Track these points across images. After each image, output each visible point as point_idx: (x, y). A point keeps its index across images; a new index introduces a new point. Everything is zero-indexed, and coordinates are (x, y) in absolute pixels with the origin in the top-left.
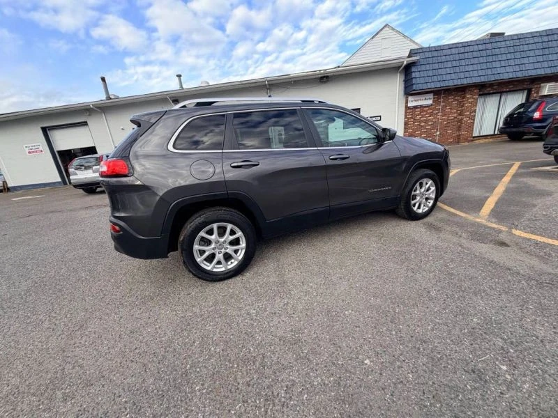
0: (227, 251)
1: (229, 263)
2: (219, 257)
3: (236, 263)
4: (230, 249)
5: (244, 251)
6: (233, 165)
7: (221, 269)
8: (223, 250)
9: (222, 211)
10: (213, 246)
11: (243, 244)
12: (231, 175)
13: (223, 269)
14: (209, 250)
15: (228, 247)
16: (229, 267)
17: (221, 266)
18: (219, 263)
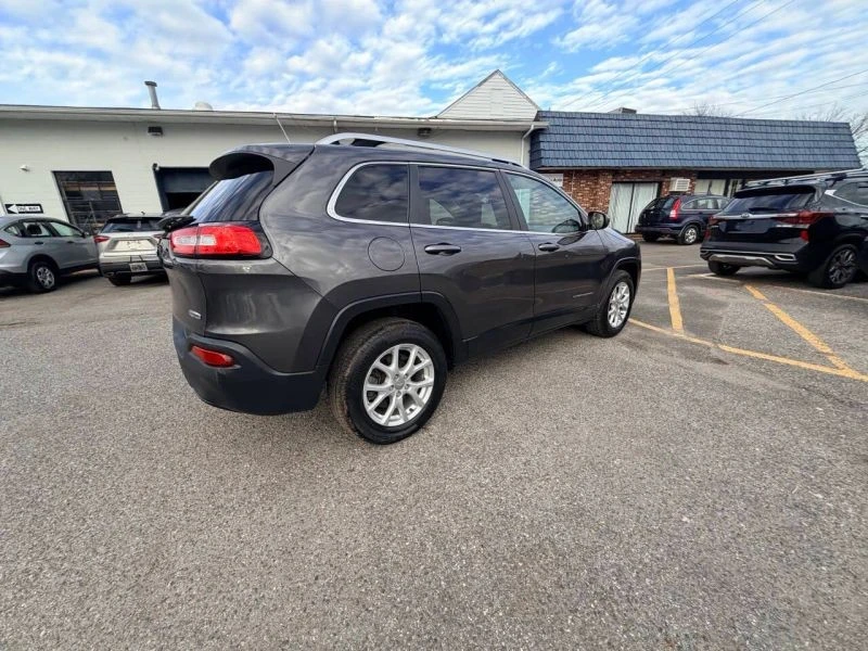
0: (409, 391)
1: (409, 410)
2: (397, 401)
3: (419, 410)
4: (412, 388)
5: (430, 389)
6: (428, 249)
8: (403, 391)
10: (389, 383)
11: (429, 378)
12: (428, 265)
13: (401, 422)
14: (383, 391)
15: (411, 383)
16: (410, 418)
17: (397, 416)
18: (396, 412)
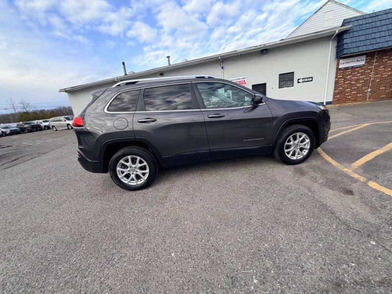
0: (137, 173)
1: (139, 181)
2: (133, 176)
3: (143, 181)
4: (140, 172)
5: (148, 174)
6: (140, 121)
7: (133, 183)
8: (135, 172)
9: (134, 149)
10: (129, 169)
11: (148, 170)
12: (139, 127)
13: (135, 184)
14: (126, 171)
15: (138, 170)
16: (139, 183)
17: (134, 182)
18: (133, 179)
